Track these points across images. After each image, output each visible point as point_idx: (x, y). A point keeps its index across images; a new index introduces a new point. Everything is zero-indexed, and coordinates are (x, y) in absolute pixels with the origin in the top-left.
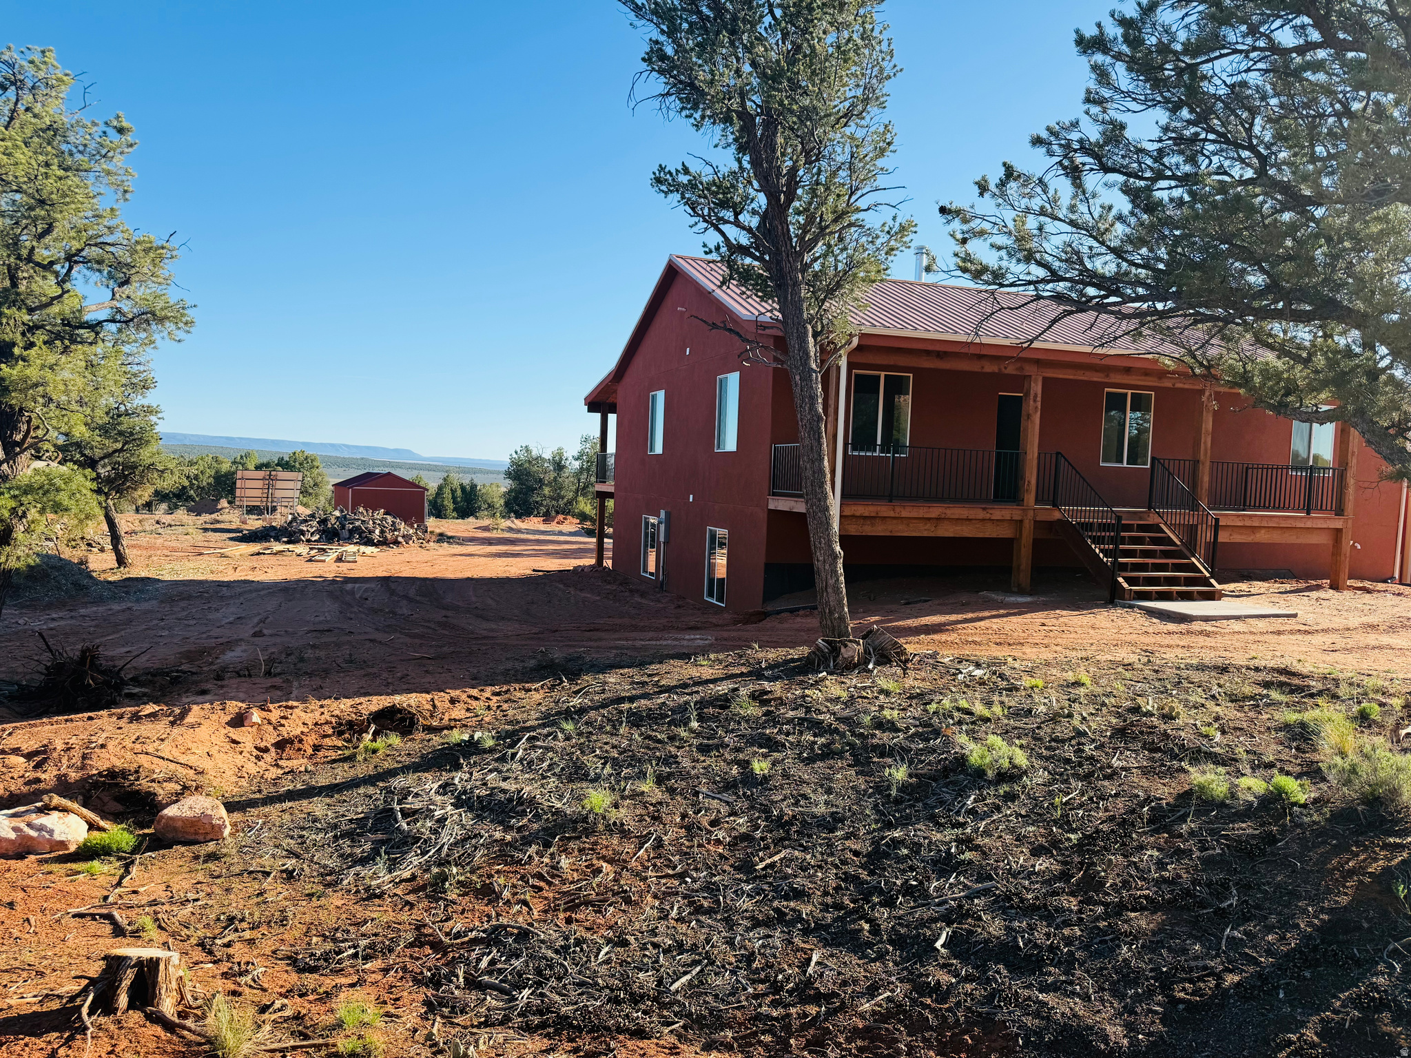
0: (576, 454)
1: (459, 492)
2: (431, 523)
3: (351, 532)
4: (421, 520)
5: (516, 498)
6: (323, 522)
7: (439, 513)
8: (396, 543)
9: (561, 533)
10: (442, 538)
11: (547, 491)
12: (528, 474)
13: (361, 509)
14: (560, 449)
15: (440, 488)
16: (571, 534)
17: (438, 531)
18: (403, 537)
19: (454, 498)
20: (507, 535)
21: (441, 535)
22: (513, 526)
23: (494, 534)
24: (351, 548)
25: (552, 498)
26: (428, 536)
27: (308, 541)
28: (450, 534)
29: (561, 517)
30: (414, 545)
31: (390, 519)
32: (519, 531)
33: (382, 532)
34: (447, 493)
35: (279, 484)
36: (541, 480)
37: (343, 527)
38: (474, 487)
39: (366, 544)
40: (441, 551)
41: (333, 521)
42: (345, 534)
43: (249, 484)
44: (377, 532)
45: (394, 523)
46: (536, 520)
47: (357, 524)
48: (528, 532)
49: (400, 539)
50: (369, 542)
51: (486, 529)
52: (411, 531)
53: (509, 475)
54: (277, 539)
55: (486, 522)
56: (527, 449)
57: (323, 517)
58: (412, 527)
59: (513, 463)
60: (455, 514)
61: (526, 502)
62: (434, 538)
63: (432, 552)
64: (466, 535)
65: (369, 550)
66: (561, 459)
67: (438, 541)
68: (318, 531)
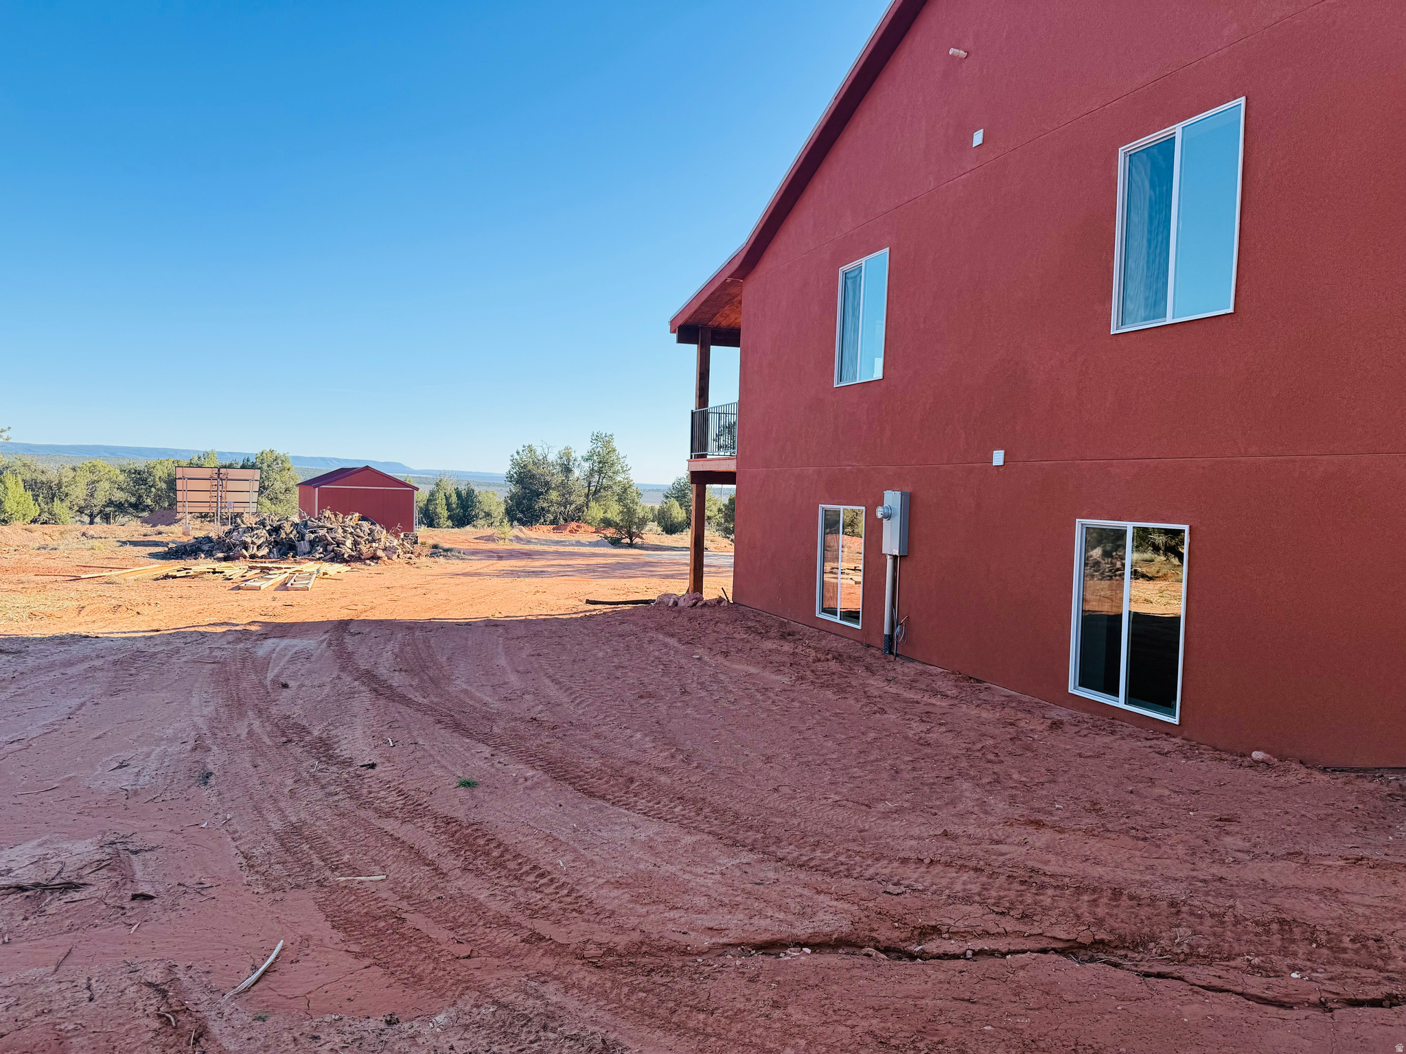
0: (585, 454)
1: (454, 499)
2: (422, 531)
3: (313, 544)
4: (409, 527)
5: (519, 504)
6: (276, 530)
7: (430, 520)
8: (375, 558)
9: (579, 544)
10: (436, 551)
11: (554, 495)
12: (533, 477)
13: (328, 513)
14: (567, 448)
15: (432, 494)
16: (591, 544)
17: (431, 542)
18: (385, 549)
19: (448, 505)
20: (517, 546)
21: (435, 547)
22: (521, 535)
23: (500, 546)
24: (309, 566)
25: (559, 504)
26: (417, 548)
27: (253, 557)
28: (447, 546)
29: (573, 525)
30: (399, 562)
31: (366, 525)
32: (529, 542)
33: (355, 543)
34: (441, 501)
35: (231, 486)
36: (547, 483)
37: (302, 538)
38: (470, 493)
39: (332, 560)
40: (437, 569)
41: (288, 528)
42: (304, 546)
43: (193, 485)
44: (349, 543)
45: (372, 531)
46: (545, 528)
47: (322, 532)
48: (539, 542)
49: (380, 553)
50: (337, 558)
51: (490, 539)
52: (396, 542)
53: (510, 478)
54: (209, 554)
55: (488, 531)
56: (531, 449)
57: (276, 524)
58: (397, 536)
59: (515, 464)
60: (450, 523)
61: (530, 508)
62: (427, 551)
63: (425, 571)
64: (465, 546)
65: (334, 569)
66: (568, 460)
67: (432, 555)
68: (268, 543)
